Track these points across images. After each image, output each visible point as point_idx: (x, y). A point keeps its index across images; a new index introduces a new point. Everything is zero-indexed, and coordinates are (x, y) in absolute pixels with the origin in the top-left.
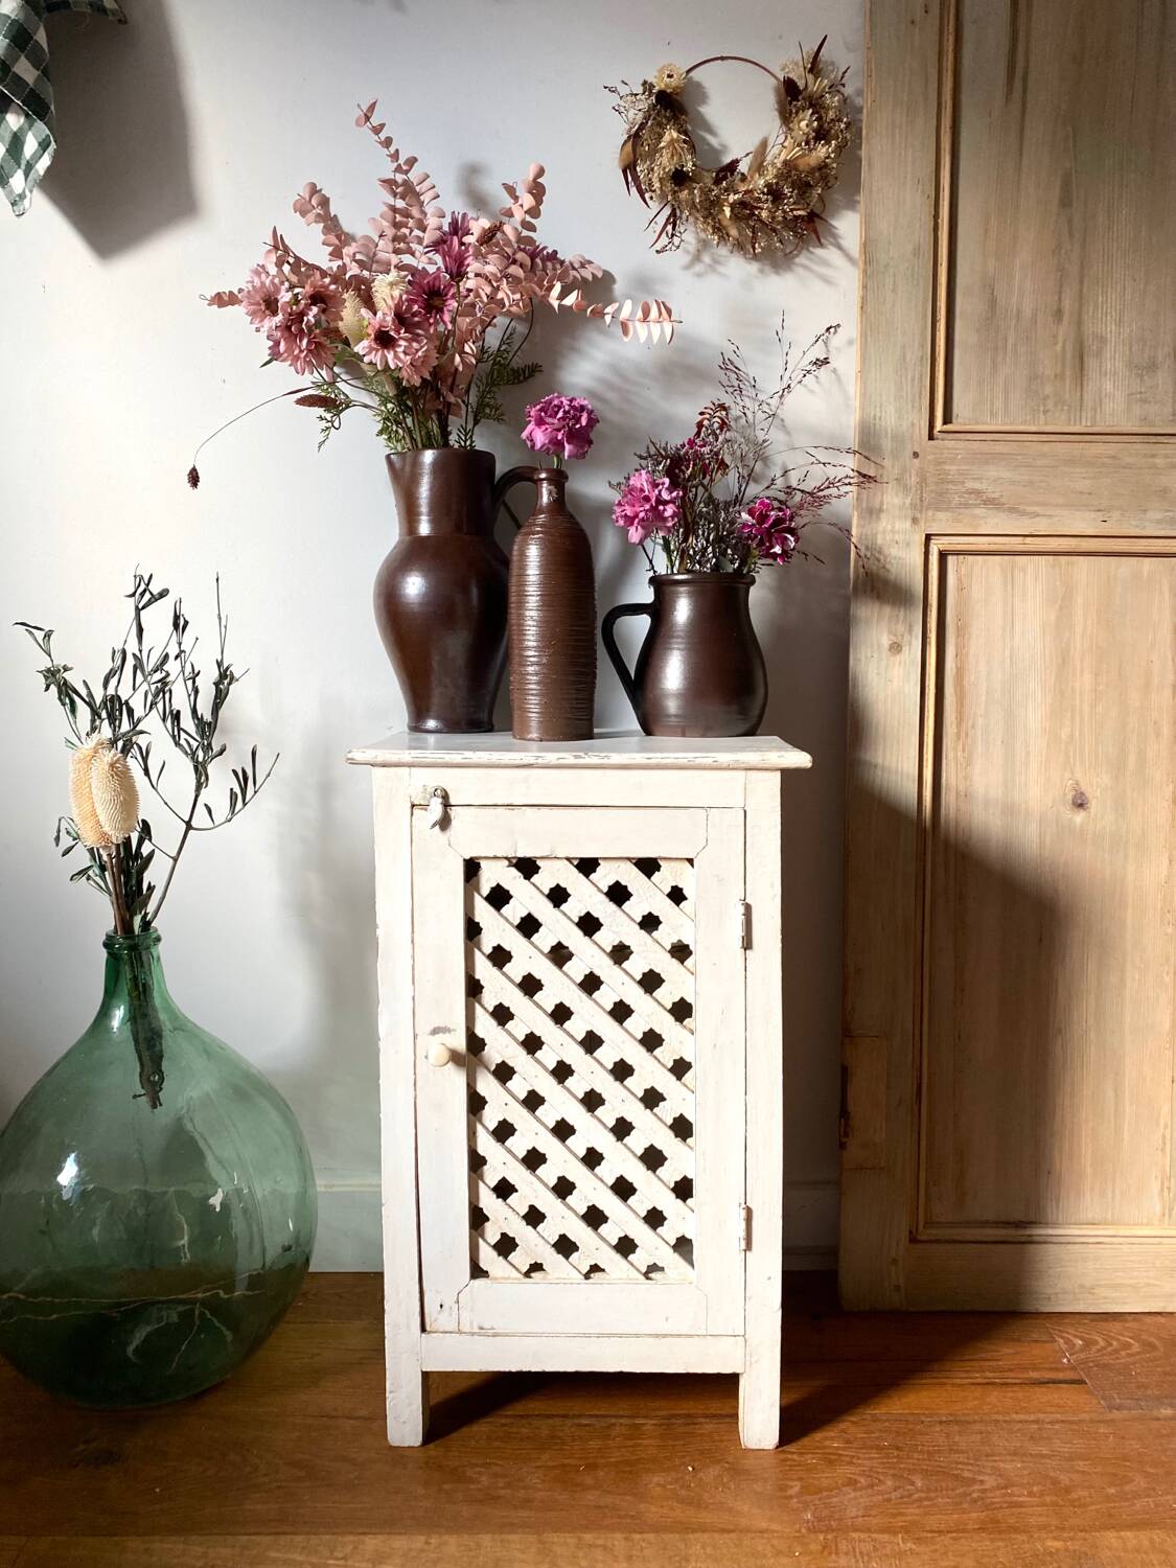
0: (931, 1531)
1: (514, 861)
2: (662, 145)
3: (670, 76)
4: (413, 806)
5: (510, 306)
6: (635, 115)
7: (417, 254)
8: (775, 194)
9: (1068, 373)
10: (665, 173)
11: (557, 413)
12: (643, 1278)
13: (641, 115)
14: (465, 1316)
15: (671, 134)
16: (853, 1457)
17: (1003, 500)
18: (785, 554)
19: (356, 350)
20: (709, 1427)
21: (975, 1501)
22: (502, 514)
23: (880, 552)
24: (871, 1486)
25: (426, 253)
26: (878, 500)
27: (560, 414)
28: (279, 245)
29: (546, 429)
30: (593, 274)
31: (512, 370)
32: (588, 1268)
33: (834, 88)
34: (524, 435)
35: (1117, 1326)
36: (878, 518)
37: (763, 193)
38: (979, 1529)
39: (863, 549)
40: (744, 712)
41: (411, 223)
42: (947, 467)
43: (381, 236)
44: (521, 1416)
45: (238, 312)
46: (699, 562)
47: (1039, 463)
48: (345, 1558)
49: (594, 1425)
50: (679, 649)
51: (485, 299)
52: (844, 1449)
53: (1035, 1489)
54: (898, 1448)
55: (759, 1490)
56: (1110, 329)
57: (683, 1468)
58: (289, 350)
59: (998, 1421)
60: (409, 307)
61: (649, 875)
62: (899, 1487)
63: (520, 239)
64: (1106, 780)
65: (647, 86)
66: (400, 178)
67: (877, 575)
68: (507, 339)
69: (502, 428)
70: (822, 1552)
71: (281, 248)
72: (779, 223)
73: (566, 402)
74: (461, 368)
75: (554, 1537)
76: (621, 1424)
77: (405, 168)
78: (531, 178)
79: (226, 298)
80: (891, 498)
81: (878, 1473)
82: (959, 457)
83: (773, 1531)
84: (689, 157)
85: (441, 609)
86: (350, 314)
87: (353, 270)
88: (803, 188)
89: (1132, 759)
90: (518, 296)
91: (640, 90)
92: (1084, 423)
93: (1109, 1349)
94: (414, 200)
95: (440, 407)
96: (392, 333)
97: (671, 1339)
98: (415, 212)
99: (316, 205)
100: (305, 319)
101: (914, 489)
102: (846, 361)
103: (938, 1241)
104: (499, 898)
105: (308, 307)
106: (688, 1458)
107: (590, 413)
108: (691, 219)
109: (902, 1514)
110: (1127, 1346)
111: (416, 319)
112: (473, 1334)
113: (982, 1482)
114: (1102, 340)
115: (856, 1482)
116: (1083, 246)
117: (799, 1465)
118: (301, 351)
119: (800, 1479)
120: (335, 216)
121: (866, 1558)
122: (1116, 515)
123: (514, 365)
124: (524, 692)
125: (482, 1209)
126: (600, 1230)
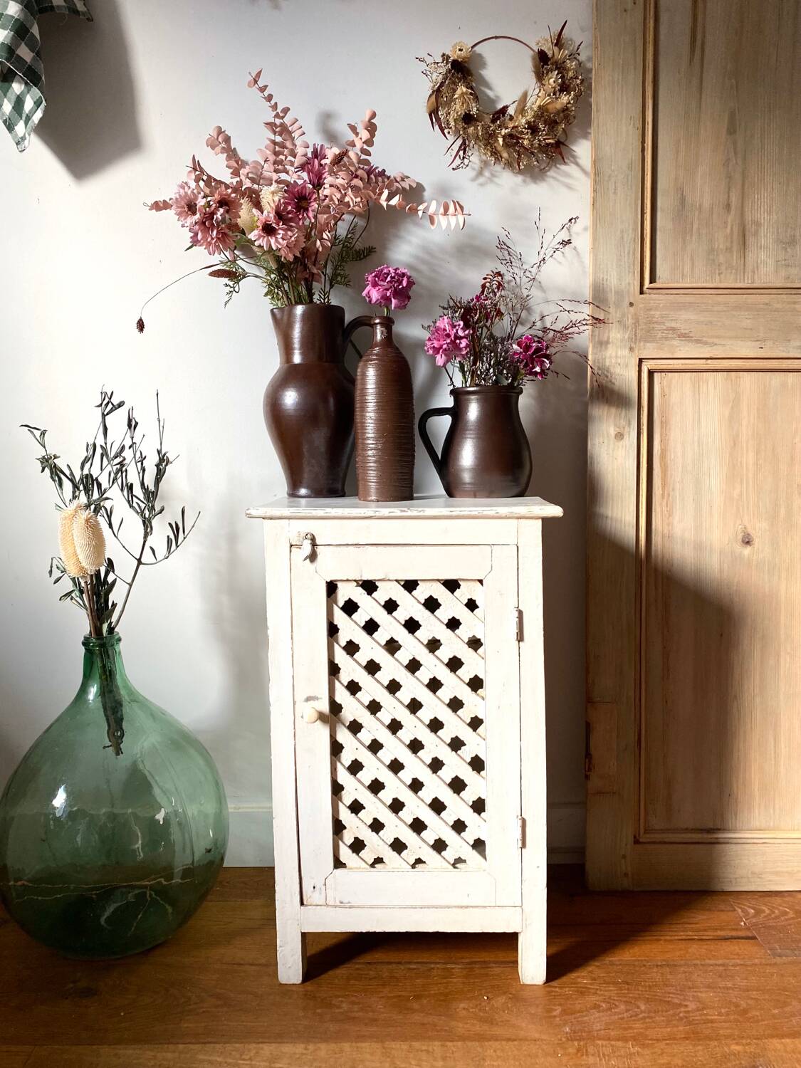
0: (650, 1040)
1: (360, 583)
2: (456, 96)
3: (460, 50)
4: (291, 546)
5: (354, 206)
6: (437, 77)
7: (290, 173)
8: (533, 128)
9: (735, 248)
10: (458, 115)
11: (386, 278)
12: (451, 867)
13: (441, 76)
14: (330, 893)
15: (462, 89)
16: (597, 989)
17: (691, 335)
18: (543, 372)
19: (249, 237)
20: (497, 970)
21: (681, 1019)
22: (350, 347)
23: (607, 371)
24: (610, 1009)
25: (296, 172)
26: (606, 335)
27: (389, 279)
28: (196, 167)
29: (379, 289)
30: (409, 185)
31: (355, 250)
32: (414, 861)
33: (573, 56)
34: (364, 294)
35: (778, 900)
36: (606, 348)
37: (525, 128)
38: (684, 1038)
39: (596, 369)
40: (516, 480)
41: (286, 152)
42: (652, 313)
43: (266, 161)
44: (369, 963)
45: (170, 214)
46: (484, 379)
47: (715, 309)
48: (250, 1059)
49: (418, 969)
50: (470, 438)
51: (337, 203)
52: (591, 984)
53: (723, 1011)
54: (628, 983)
55: (533, 1012)
56: (764, 218)
57: (480, 997)
58: (204, 238)
59: (697, 965)
60: (285, 208)
61: (452, 591)
62: (629, 1010)
63: (360, 161)
64: (764, 525)
65: (445, 57)
66: (278, 121)
67: (606, 387)
68: (351, 231)
69: (350, 290)
70: (577, 1054)
71: (198, 169)
72: (536, 148)
73: (392, 271)
74: (320, 249)
75: (393, 1045)
76: (438, 968)
77: (281, 115)
78: (367, 120)
79: (161, 205)
80: (615, 334)
81: (614, 1000)
82: (661, 305)
83: (542, 1040)
84: (474, 105)
85: (309, 414)
86: (246, 213)
87: (247, 184)
88: (552, 124)
89: (783, 511)
90: (359, 199)
91: (440, 60)
92: (746, 281)
93: (773, 916)
94: (287, 137)
95: (307, 276)
96: (274, 225)
97: (471, 909)
98: (288, 144)
99: (222, 142)
100: (215, 217)
101: (630, 328)
102: (583, 241)
103: (654, 843)
104: (350, 608)
105: (217, 209)
106: (483, 992)
107: (409, 278)
108: (476, 147)
109: (631, 1028)
110: (786, 913)
111: (290, 216)
112: (336, 906)
113: (686, 1006)
114: (758, 224)
115: (599, 1006)
116: (744, 159)
117: (560, 995)
118: (213, 239)
119: (560, 1005)
120: (235, 149)
121: (607, 1058)
122: (769, 343)
123: (357, 247)
124: (365, 469)
125: (341, 821)
126: (422, 834)
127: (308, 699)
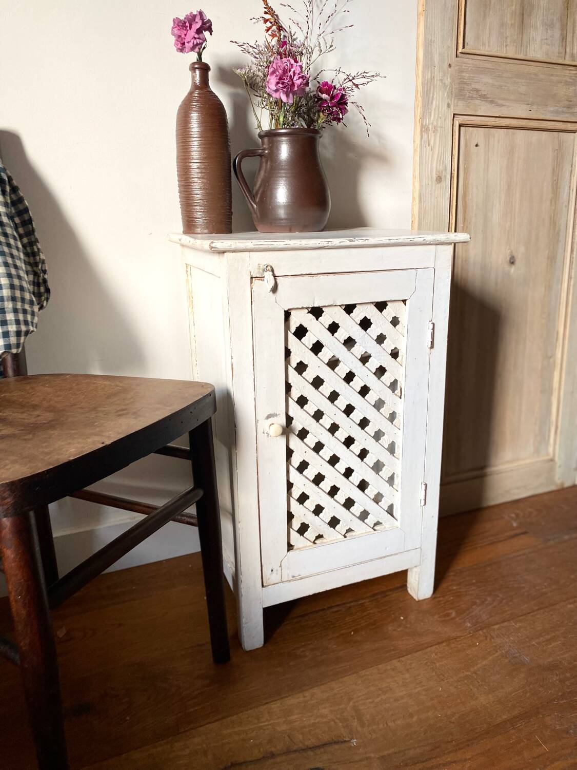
0: (522, 615)
1: (310, 310)
4: (252, 278)
9: (517, 25)
12: (372, 530)
14: (285, 572)
16: (466, 591)
20: (394, 595)
21: (527, 597)
32: (345, 532)
36: (432, 103)
38: (539, 608)
42: (464, 74)
47: (504, 75)
49: (340, 610)
53: (546, 584)
54: (480, 582)
57: (398, 619)
61: (381, 311)
62: (495, 600)
64: (523, 248)
70: (486, 640)
75: (366, 672)
76: (353, 606)
80: (438, 91)
81: (481, 595)
82: (469, 68)
83: (459, 637)
89: (533, 238)
92: (522, 53)
93: (526, 516)
97: (389, 558)
101: (448, 86)
104: (301, 332)
106: (397, 613)
109: (504, 612)
110: (532, 512)
112: (289, 581)
113: (524, 587)
114: (532, 6)
115: (475, 602)
119: (452, 608)
121: (506, 636)
122: (535, 107)
125: (291, 512)
126: (351, 510)
127: (269, 417)
